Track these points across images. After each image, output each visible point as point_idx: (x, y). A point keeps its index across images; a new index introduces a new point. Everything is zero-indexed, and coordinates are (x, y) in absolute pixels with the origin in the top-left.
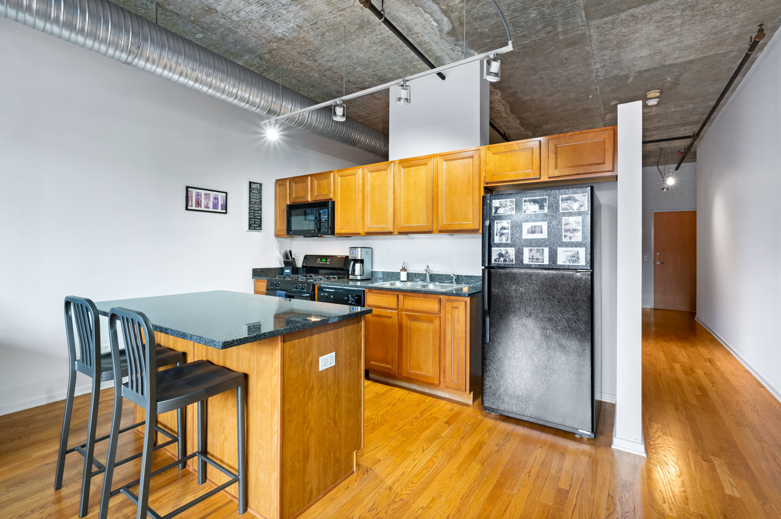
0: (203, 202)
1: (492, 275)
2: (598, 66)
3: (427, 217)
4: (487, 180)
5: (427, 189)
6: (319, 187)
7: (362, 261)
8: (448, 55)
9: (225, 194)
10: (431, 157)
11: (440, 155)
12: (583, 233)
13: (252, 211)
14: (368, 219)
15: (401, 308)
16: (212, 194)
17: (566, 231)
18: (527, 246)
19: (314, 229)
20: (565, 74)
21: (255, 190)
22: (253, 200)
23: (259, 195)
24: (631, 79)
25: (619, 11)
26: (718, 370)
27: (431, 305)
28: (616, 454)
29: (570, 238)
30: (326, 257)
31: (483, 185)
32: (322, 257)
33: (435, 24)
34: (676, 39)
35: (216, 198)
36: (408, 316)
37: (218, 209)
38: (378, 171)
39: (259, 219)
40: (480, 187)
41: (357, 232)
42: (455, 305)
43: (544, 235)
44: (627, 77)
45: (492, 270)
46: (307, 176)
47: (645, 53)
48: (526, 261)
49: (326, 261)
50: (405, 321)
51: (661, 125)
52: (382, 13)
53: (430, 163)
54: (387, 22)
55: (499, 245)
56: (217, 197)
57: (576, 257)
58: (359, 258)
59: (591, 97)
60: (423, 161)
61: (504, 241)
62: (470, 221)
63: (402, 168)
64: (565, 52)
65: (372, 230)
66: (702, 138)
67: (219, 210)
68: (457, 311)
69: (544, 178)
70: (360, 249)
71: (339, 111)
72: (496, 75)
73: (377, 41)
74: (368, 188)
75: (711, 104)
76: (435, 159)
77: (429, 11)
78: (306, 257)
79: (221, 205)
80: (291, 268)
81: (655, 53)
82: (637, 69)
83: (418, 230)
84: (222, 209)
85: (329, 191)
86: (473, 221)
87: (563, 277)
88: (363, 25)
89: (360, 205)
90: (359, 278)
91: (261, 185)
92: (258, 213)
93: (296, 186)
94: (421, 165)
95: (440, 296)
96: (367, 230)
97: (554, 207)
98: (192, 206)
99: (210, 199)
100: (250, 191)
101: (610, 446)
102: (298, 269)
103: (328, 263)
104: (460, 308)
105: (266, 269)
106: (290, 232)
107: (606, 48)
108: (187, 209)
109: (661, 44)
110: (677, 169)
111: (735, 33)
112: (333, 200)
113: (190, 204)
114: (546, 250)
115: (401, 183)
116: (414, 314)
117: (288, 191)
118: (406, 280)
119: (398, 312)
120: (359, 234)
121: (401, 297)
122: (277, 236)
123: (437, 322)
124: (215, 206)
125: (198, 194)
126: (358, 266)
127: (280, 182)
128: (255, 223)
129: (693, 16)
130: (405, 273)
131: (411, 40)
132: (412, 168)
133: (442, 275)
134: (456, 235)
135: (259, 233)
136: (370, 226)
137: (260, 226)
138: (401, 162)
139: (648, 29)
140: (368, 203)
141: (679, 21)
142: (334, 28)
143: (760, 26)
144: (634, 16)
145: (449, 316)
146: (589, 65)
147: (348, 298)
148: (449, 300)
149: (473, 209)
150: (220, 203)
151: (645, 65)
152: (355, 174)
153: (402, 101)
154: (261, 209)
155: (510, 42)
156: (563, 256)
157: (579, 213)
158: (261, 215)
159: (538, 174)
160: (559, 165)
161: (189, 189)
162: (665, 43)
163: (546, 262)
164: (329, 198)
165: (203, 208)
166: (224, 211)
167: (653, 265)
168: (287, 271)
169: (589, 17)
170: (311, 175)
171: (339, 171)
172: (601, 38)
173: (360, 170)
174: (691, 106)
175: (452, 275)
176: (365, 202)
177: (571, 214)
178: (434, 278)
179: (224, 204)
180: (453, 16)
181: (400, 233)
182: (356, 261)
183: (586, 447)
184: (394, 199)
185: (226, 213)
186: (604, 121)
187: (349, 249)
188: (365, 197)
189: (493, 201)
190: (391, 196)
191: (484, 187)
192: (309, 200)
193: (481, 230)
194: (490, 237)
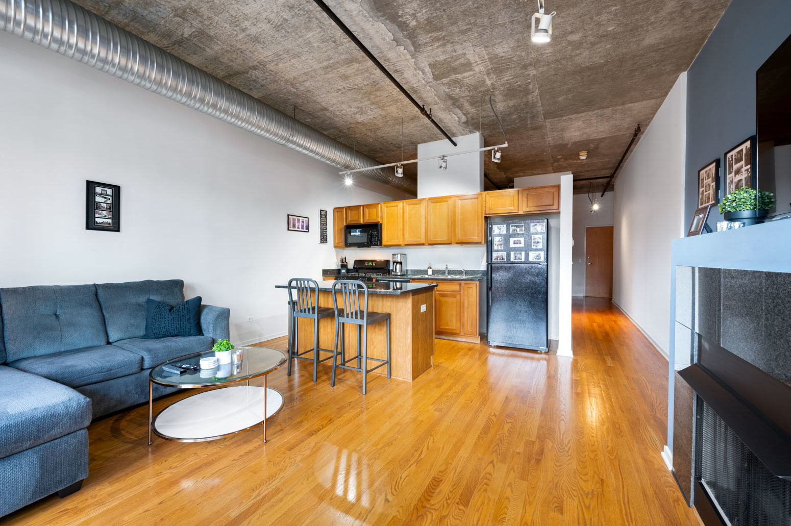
0: (297, 225)
1: (493, 268)
2: (550, 139)
3: (448, 235)
4: (487, 213)
6: (370, 214)
7: (401, 263)
8: (460, 132)
9: (307, 219)
10: (450, 197)
11: (457, 196)
12: (543, 243)
13: (322, 230)
14: (407, 236)
16: (301, 219)
17: (534, 243)
18: (513, 251)
19: (367, 242)
20: (530, 142)
21: (323, 215)
22: (322, 222)
23: (325, 219)
24: (569, 146)
25: (562, 116)
26: (618, 325)
27: (455, 287)
28: (559, 358)
29: (536, 246)
30: (372, 261)
31: (484, 215)
32: (369, 261)
33: (457, 119)
34: (594, 128)
35: (303, 222)
36: (440, 294)
38: (414, 204)
39: (326, 235)
40: (482, 217)
41: (400, 244)
42: (470, 286)
43: (522, 245)
44: (567, 144)
45: (493, 265)
46: (360, 206)
47: (577, 133)
48: (512, 259)
49: (372, 264)
50: (438, 297)
51: (589, 169)
52: (430, 116)
53: (450, 201)
54: (433, 121)
55: (497, 251)
57: (538, 256)
58: (398, 261)
59: (545, 154)
61: (500, 249)
62: (475, 237)
63: (431, 203)
64: (531, 132)
65: (410, 243)
66: (617, 177)
67: (305, 230)
68: (471, 290)
69: (521, 212)
70: (399, 255)
71: (400, 170)
72: (498, 159)
73: (419, 125)
74: (407, 215)
75: (619, 158)
76: (453, 199)
77: (456, 113)
78: (357, 262)
79: (306, 226)
80: (346, 269)
81: (583, 134)
82: (573, 141)
83: (442, 243)
85: (378, 217)
86: (478, 237)
87: (532, 267)
88: (414, 118)
89: (401, 226)
90: (399, 274)
91: (326, 212)
92: (325, 231)
93: (351, 213)
94: (444, 202)
95: (460, 282)
96: (406, 243)
97: (528, 229)
98: (291, 228)
99: (300, 222)
100: (321, 216)
101: (556, 354)
102: (349, 270)
103: (374, 265)
104: (473, 288)
105: (331, 269)
106: (348, 245)
107: (555, 131)
108: (288, 230)
109: (586, 130)
110: (602, 196)
111: (626, 126)
112: (381, 223)
113: (290, 226)
114: (523, 253)
115: (430, 212)
116: (443, 293)
117: (345, 216)
118: (431, 273)
120: (400, 245)
122: (335, 247)
123: (458, 296)
124: (303, 227)
125: (294, 220)
126: (398, 266)
127: (336, 210)
128: (324, 239)
129: (602, 119)
130: (431, 270)
131: (440, 125)
132: (438, 204)
133: (455, 270)
134: (464, 245)
135: (325, 245)
136: (409, 240)
137: (326, 240)
138: (430, 199)
139: (579, 124)
140: (407, 225)
141: (595, 121)
142: (396, 119)
143: (639, 125)
144: (571, 119)
145: (466, 293)
146: (544, 138)
148: (466, 284)
149: (478, 230)
151: (578, 139)
152: (397, 206)
153: (442, 168)
154: (327, 229)
155: (506, 142)
156: (532, 257)
157: (541, 233)
158: (327, 233)
159: (517, 210)
160: (529, 205)
161: (290, 216)
162: (589, 130)
163: (523, 260)
164: (378, 221)
165: (296, 229)
166: (307, 230)
167: (585, 265)
168: (343, 271)
169: (545, 118)
170: (364, 206)
171: (385, 203)
172: (552, 127)
173: (401, 203)
174: (607, 159)
175: (462, 270)
176: (405, 225)
177: (536, 234)
178: (450, 272)
180: (469, 116)
181: (429, 244)
182: (396, 263)
183: (544, 356)
184: (426, 223)
185: (308, 232)
186: (553, 166)
187: (391, 255)
188: (405, 221)
189: (494, 226)
190: (423, 221)
191: (485, 217)
192: (362, 222)
193: (483, 242)
194: (491, 246)
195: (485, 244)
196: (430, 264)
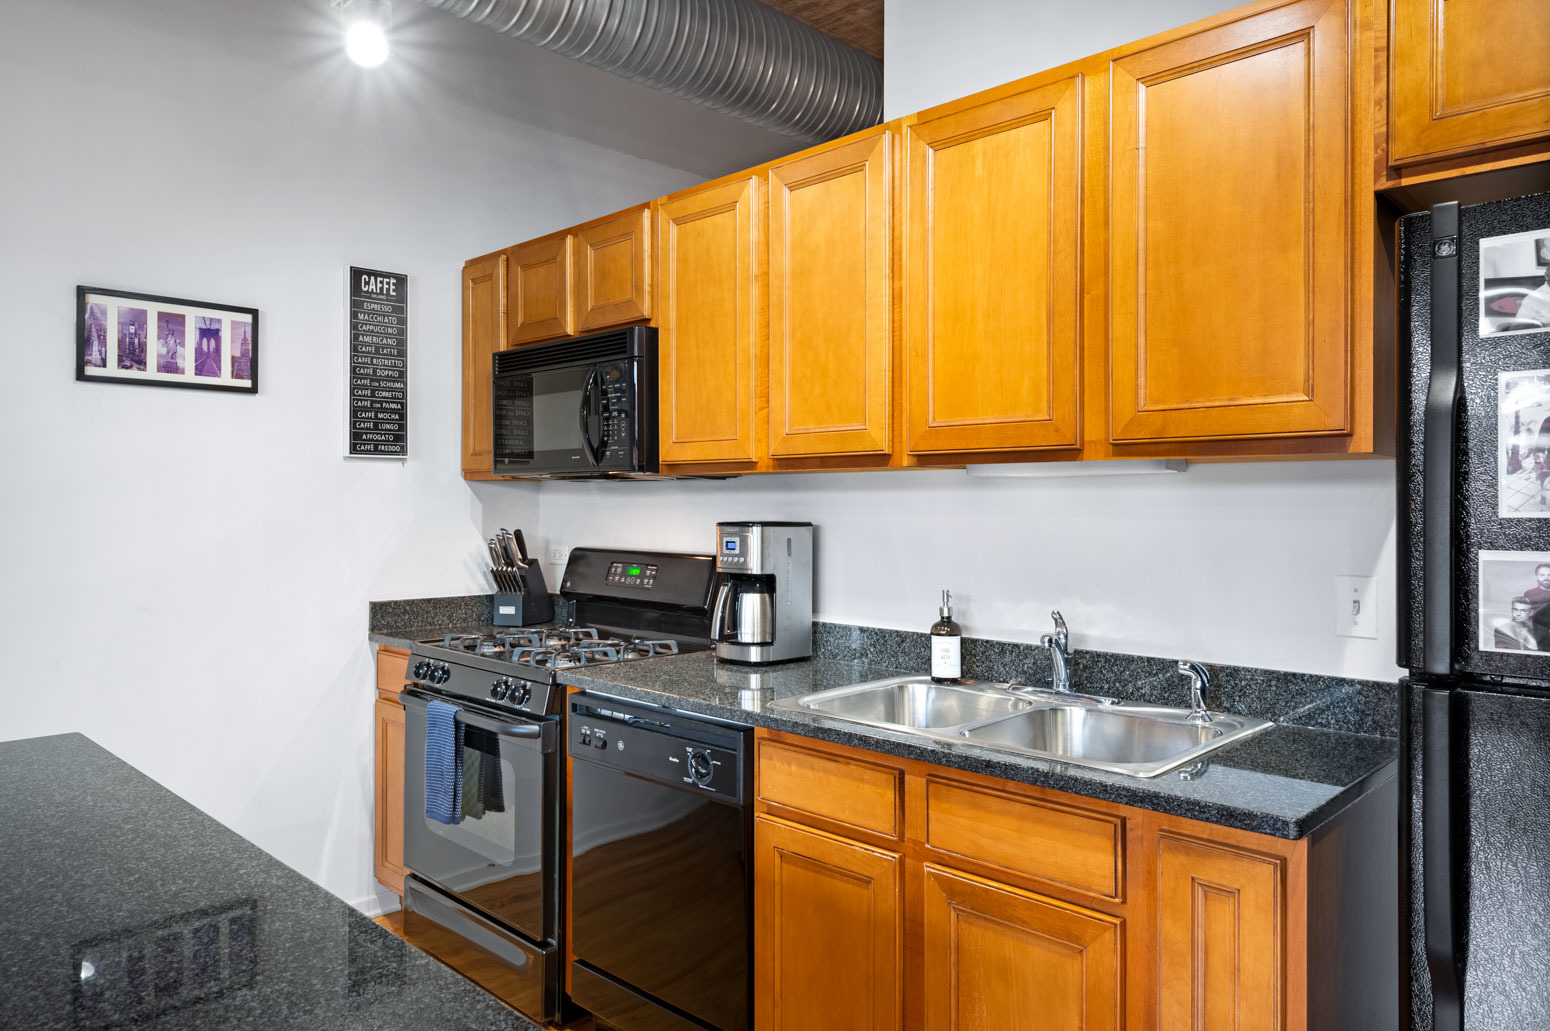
0: (154, 349)
3: (1053, 379)
4: (1400, 152)
5: (1052, 239)
6: (602, 274)
7: (766, 584)
9: (248, 318)
11: (1120, 56)
13: (367, 382)
14: (784, 400)
15: (916, 842)
16: (193, 317)
19: (579, 445)
21: (377, 301)
22: (368, 339)
23: (394, 320)
27: (1072, 852)
30: (641, 560)
31: (1369, 186)
32: (627, 558)
35: (210, 333)
36: (951, 889)
37: (216, 373)
38: (822, 178)
39: (394, 411)
40: (1351, 199)
41: (742, 457)
42: (1213, 873)
46: (561, 235)
49: (642, 576)
50: (936, 910)
53: (1068, 109)
56: (214, 326)
58: (755, 568)
60: (1031, 103)
62: (1294, 390)
63: (931, 151)
65: (801, 448)
67: (225, 378)
68: (1223, 910)
70: (756, 530)
74: (783, 261)
76: (1092, 85)
78: (578, 557)
79: (233, 358)
80: (520, 595)
83: (1008, 445)
84: (236, 375)
85: (638, 288)
86: (1310, 390)
89: (753, 340)
90: (755, 655)
91: (401, 281)
92: (391, 390)
93: (526, 280)
95: (1124, 810)
96: (779, 449)
98: (104, 366)
99: (182, 334)
100: (356, 306)
102: (551, 598)
103: (648, 583)
104: (1248, 898)
105: (429, 601)
108: (81, 376)
112: (652, 324)
113: (94, 354)
115: (924, 220)
117: (502, 301)
118: (956, 673)
119: (902, 861)
120: (749, 465)
121: (915, 783)
122: (467, 474)
123: (1103, 952)
124: (207, 362)
125: (129, 318)
126: (751, 604)
127: (477, 271)
128: (378, 425)
130: (954, 643)
132: (979, 145)
133: (1130, 659)
134: (1201, 468)
135: (399, 465)
136: (795, 429)
137: (400, 438)
138: (926, 121)
140: (784, 326)
145: (1173, 930)
147: (683, 757)
148: (1173, 837)
149: (1310, 324)
150: (228, 350)
152: (734, 205)
154: (402, 376)
158: (405, 396)
161: (93, 300)
164: (636, 314)
165: (151, 372)
166: (247, 383)
168: (507, 610)
170: (573, 231)
171: (671, 198)
173: (754, 181)
175: (1184, 670)
176: (775, 325)
178: (1089, 673)
179: (244, 354)
181: (925, 460)
182: (743, 581)
184: (896, 298)
185: (254, 391)
187: (714, 530)
188: (773, 299)
189: (1484, 243)
190: (880, 289)
191: (1381, 197)
192: (570, 329)
193: (1364, 436)
194: (1460, 477)
195: (1378, 451)
196: (947, 595)
